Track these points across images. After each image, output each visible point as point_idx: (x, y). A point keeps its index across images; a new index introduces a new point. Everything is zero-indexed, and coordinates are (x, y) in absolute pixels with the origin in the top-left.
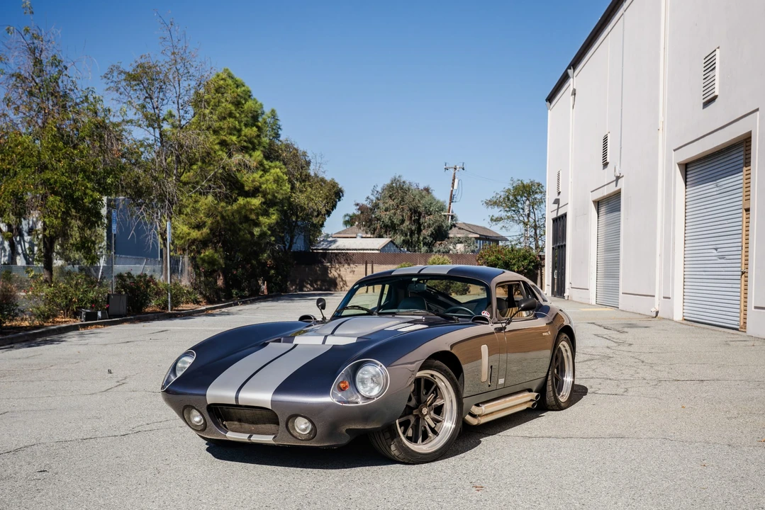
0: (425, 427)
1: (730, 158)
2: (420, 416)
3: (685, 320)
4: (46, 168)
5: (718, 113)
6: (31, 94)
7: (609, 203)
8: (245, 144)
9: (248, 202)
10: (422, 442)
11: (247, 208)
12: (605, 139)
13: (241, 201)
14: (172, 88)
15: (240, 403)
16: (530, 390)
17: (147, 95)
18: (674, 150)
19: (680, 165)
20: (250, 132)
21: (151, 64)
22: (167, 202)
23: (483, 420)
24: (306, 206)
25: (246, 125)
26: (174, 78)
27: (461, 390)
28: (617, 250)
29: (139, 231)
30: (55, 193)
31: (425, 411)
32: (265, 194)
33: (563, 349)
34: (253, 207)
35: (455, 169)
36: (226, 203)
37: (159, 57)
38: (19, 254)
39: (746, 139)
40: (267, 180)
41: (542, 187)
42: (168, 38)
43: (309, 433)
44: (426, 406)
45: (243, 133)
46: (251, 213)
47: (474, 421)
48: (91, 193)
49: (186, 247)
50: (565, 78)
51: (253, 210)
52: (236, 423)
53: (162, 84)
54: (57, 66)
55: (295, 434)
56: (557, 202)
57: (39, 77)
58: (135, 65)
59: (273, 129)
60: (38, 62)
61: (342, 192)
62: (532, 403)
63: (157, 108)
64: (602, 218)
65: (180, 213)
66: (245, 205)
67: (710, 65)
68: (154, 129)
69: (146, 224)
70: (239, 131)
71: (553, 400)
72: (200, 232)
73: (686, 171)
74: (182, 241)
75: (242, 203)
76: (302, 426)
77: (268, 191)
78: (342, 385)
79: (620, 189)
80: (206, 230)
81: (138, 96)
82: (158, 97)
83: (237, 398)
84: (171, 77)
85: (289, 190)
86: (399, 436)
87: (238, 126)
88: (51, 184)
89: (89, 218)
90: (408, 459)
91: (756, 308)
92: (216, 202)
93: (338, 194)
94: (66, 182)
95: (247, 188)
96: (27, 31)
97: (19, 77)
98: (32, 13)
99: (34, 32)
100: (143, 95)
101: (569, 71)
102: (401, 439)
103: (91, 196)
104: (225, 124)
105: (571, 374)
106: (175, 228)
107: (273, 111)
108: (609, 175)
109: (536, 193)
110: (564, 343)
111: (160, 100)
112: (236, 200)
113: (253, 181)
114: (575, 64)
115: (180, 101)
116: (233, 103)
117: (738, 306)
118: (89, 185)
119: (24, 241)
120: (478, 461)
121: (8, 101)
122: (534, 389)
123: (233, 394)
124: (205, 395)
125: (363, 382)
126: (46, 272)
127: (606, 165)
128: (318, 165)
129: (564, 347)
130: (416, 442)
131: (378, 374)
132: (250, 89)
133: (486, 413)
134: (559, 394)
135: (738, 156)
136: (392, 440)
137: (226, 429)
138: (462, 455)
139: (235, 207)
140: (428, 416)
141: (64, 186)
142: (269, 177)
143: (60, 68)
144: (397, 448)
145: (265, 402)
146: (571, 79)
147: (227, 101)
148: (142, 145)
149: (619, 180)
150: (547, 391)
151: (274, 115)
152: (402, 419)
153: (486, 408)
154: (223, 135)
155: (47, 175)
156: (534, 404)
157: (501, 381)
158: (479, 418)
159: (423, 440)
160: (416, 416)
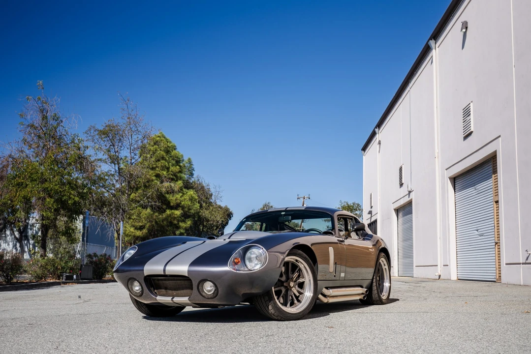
0: (292, 296)
1: (483, 170)
2: (289, 287)
3: (459, 279)
4: (46, 181)
5: (474, 142)
6: (39, 137)
7: (404, 210)
8: (172, 176)
9: (172, 212)
11: (172, 216)
12: (401, 169)
13: (168, 212)
14: (127, 139)
15: (167, 274)
16: (362, 287)
17: (111, 144)
18: (446, 170)
19: (450, 178)
20: (175, 169)
21: (115, 125)
22: (121, 211)
23: (331, 300)
24: (209, 218)
25: (173, 165)
26: (129, 133)
28: (411, 239)
29: (103, 229)
30: (51, 197)
31: (292, 284)
32: (183, 208)
33: (382, 263)
34: (176, 216)
35: (304, 198)
36: (159, 213)
37: (119, 120)
38: (26, 252)
39: (493, 157)
40: (185, 199)
41: (360, 207)
42: (126, 108)
43: (213, 293)
44: (292, 281)
45: (170, 170)
46: (174, 220)
47: (325, 300)
48: (73, 197)
49: (132, 242)
50: (374, 134)
51: (176, 218)
52: (163, 290)
53: (121, 137)
54: (56, 121)
55: (204, 294)
56: (370, 213)
57: (45, 126)
58: (105, 125)
59: (189, 170)
60: (45, 118)
61: (232, 214)
62: (363, 296)
63: (117, 152)
64: (400, 220)
65: (130, 218)
66: (170, 215)
67: (467, 113)
68: (115, 164)
69: (107, 224)
70: (168, 169)
71: (377, 297)
72: (141, 232)
73: (454, 183)
74: (130, 238)
75: (169, 213)
76: (208, 287)
77: (185, 206)
78: (236, 260)
79: (412, 199)
80: (145, 231)
81: (105, 144)
82: (118, 145)
83: (164, 270)
84: (126, 132)
85: (199, 207)
86: (275, 299)
87: (167, 165)
88: (48, 191)
89: (71, 215)
90: (281, 317)
91: (507, 264)
92: (152, 213)
93: (229, 215)
94: (58, 189)
95: (172, 204)
96: (39, 99)
97: (32, 126)
98: (43, 88)
99: (44, 99)
100: (108, 144)
101: (376, 129)
102: (276, 302)
103: (74, 199)
104: (159, 164)
105: (388, 280)
106: (125, 228)
107: (189, 159)
108: (404, 191)
109: (357, 210)
110: (383, 259)
111: (119, 147)
112: (165, 211)
113: (176, 200)
114: (379, 125)
115: (132, 148)
116: (164, 151)
117: (494, 266)
118: (72, 192)
119: (30, 244)
120: (329, 320)
121: (25, 141)
122: (364, 286)
123: (162, 268)
124: (143, 270)
125: (250, 260)
126: (42, 250)
127: (401, 185)
128: (217, 192)
129: (383, 262)
130: (286, 305)
131: (261, 254)
132: (175, 144)
133: (332, 295)
134: (381, 294)
135: (489, 168)
136: (270, 302)
137: (156, 295)
138: (317, 318)
139: (164, 216)
140: (294, 288)
141: (56, 192)
142: (186, 197)
143: (58, 122)
144: (273, 308)
145: (183, 271)
146: (378, 135)
147: (161, 150)
148: (107, 175)
149: (411, 194)
150: (373, 290)
151: (190, 161)
152: (277, 289)
153: (333, 292)
154: (158, 171)
155: (46, 185)
156: (364, 297)
157: (343, 275)
158: (328, 298)
159: (291, 305)
160: (286, 287)
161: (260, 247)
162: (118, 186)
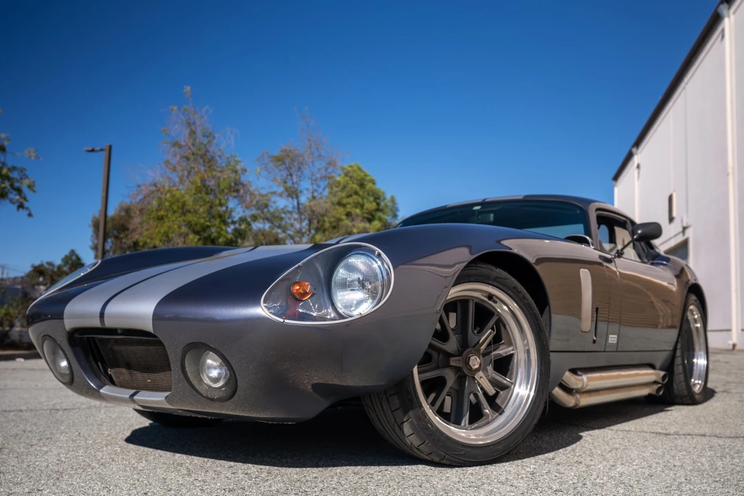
0: (476, 396)
2: (466, 371)
4: (189, 212)
7: (677, 253)
8: (367, 216)
10: (471, 422)
12: (670, 198)
14: (308, 168)
16: (652, 366)
17: (288, 173)
20: (371, 206)
21: (292, 149)
23: (585, 401)
26: (309, 159)
27: (546, 331)
30: (195, 233)
31: (475, 362)
33: (691, 317)
37: (298, 144)
43: (224, 386)
44: (477, 353)
47: (569, 401)
50: (630, 156)
53: (300, 165)
55: (201, 388)
58: (281, 150)
62: (656, 387)
63: (296, 183)
71: (684, 387)
76: (212, 370)
78: (295, 289)
79: (687, 237)
81: (281, 174)
82: (297, 175)
83: (102, 315)
86: (421, 406)
87: (361, 202)
88: (192, 225)
96: (186, 109)
98: (191, 96)
101: (633, 149)
102: (424, 413)
107: (393, 197)
108: (676, 227)
110: (693, 308)
111: (298, 177)
114: (638, 143)
115: (314, 178)
116: (358, 184)
120: (582, 468)
122: (658, 365)
125: (346, 287)
127: (672, 219)
129: (693, 314)
130: (457, 422)
131: (376, 276)
133: (588, 388)
136: (406, 413)
138: (551, 455)
140: (481, 373)
144: (416, 431)
145: (141, 319)
146: (636, 156)
147: (353, 183)
148: (283, 212)
149: (687, 230)
150: (676, 373)
151: (393, 200)
152: (428, 375)
153: (589, 380)
154: (349, 208)
155: (190, 217)
156: (659, 390)
157: (613, 339)
158: (578, 396)
159: (472, 421)
160: (458, 370)
161: (373, 252)
162: (297, 226)
